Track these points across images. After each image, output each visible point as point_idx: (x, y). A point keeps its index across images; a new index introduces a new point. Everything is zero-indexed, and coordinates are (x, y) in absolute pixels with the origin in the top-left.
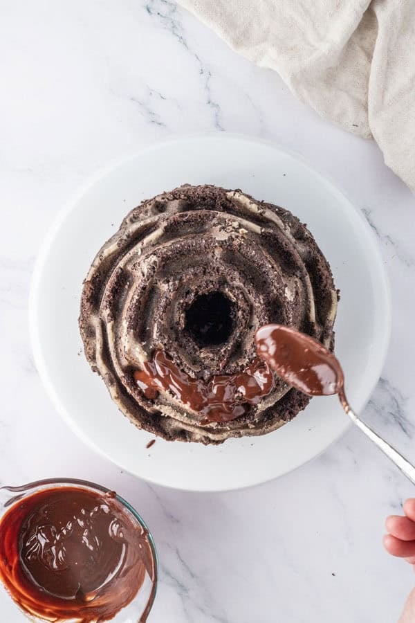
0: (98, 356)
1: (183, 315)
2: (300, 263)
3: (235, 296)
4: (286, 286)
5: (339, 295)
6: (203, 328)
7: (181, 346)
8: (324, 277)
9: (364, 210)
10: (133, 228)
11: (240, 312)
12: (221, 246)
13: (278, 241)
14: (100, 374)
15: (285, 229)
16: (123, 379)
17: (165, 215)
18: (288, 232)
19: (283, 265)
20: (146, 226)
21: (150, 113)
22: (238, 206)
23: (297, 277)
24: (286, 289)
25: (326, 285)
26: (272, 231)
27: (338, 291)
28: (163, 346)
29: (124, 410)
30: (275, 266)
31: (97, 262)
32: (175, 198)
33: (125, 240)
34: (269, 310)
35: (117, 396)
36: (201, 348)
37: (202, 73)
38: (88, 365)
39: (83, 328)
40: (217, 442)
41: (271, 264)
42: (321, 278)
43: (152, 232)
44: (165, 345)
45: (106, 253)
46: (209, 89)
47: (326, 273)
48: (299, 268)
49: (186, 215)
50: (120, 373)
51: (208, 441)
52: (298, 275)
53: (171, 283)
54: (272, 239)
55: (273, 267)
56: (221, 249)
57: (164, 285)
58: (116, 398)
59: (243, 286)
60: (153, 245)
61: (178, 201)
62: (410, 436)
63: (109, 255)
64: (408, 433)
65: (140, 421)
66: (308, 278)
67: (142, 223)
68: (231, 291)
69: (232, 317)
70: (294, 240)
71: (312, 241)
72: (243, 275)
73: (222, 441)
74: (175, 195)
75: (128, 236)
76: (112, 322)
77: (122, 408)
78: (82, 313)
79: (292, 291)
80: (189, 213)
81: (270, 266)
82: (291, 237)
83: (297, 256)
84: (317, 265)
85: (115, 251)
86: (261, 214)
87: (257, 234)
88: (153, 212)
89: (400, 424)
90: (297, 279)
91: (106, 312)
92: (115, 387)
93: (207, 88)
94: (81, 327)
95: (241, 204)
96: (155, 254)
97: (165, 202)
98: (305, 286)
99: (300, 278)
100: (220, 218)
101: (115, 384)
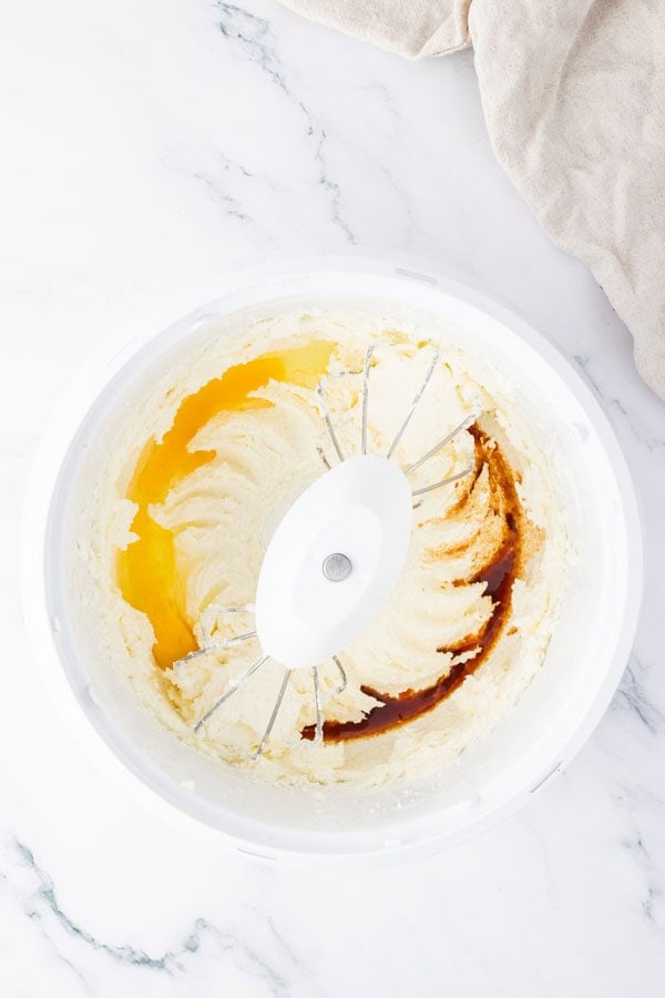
9: (577, 358)
21: (226, 198)
37: (310, 133)
46: (322, 159)
62: (653, 730)
64: (651, 723)
89: (638, 710)
93: (320, 157)
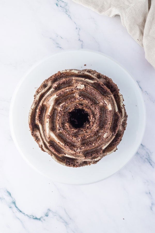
0: (40, 94)
1: (73, 109)
2: (117, 131)
3: (92, 119)
4: (107, 132)
5: (116, 150)
6: (73, 118)
7: (64, 116)
8: (117, 142)
10: (87, 73)
11: (88, 125)
12: (103, 103)
13: (118, 119)
14: (35, 98)
15: (123, 119)
16: (40, 106)
17: (98, 80)
18: (122, 120)
19: (112, 127)
20: (90, 76)
21: (57, 44)
22: (118, 99)
23: (112, 133)
24: (106, 133)
25: (116, 144)
26: (119, 115)
27: (117, 149)
28: (59, 110)
29: (30, 114)
30: (110, 124)
31: (68, 71)
32: (105, 79)
33: (81, 74)
34: (96, 133)
35: (33, 109)
36: (68, 122)
37: (77, 29)
38: (35, 93)
39: (44, 83)
40: (43, 150)
41: (110, 122)
42: (116, 141)
43: (90, 80)
44: (61, 110)
45: (73, 71)
47: (119, 141)
48: (115, 132)
49: (103, 86)
50: (41, 104)
51: (41, 147)
52: (113, 133)
53: (80, 97)
54: (117, 117)
55: (109, 124)
56: (102, 104)
57: (78, 95)
58: (32, 109)
59: (97, 120)
60: (87, 83)
61: (105, 80)
62: (153, 167)
63: (73, 73)
64: (153, 165)
65: (31, 122)
66: (114, 137)
67: (90, 75)
68: (92, 117)
69: (85, 124)
70: (121, 124)
71: (125, 129)
72: (100, 117)
73: (44, 151)
74: (106, 78)
75: (83, 74)
76: (54, 89)
77: (30, 113)
78: (49, 79)
79: (107, 135)
80: (105, 86)
81: (109, 123)
82: (122, 122)
83: (118, 129)
84: (119, 137)
85: (76, 73)
86: (121, 108)
87: (115, 111)
88: (96, 75)
90: (111, 134)
91: (55, 85)
92: (35, 106)
93: (79, 34)
94: (44, 82)
95: (120, 100)
96: (85, 86)
97: (101, 77)
98: (111, 138)
99: (112, 135)
100: (111, 96)
101: (36, 105)
